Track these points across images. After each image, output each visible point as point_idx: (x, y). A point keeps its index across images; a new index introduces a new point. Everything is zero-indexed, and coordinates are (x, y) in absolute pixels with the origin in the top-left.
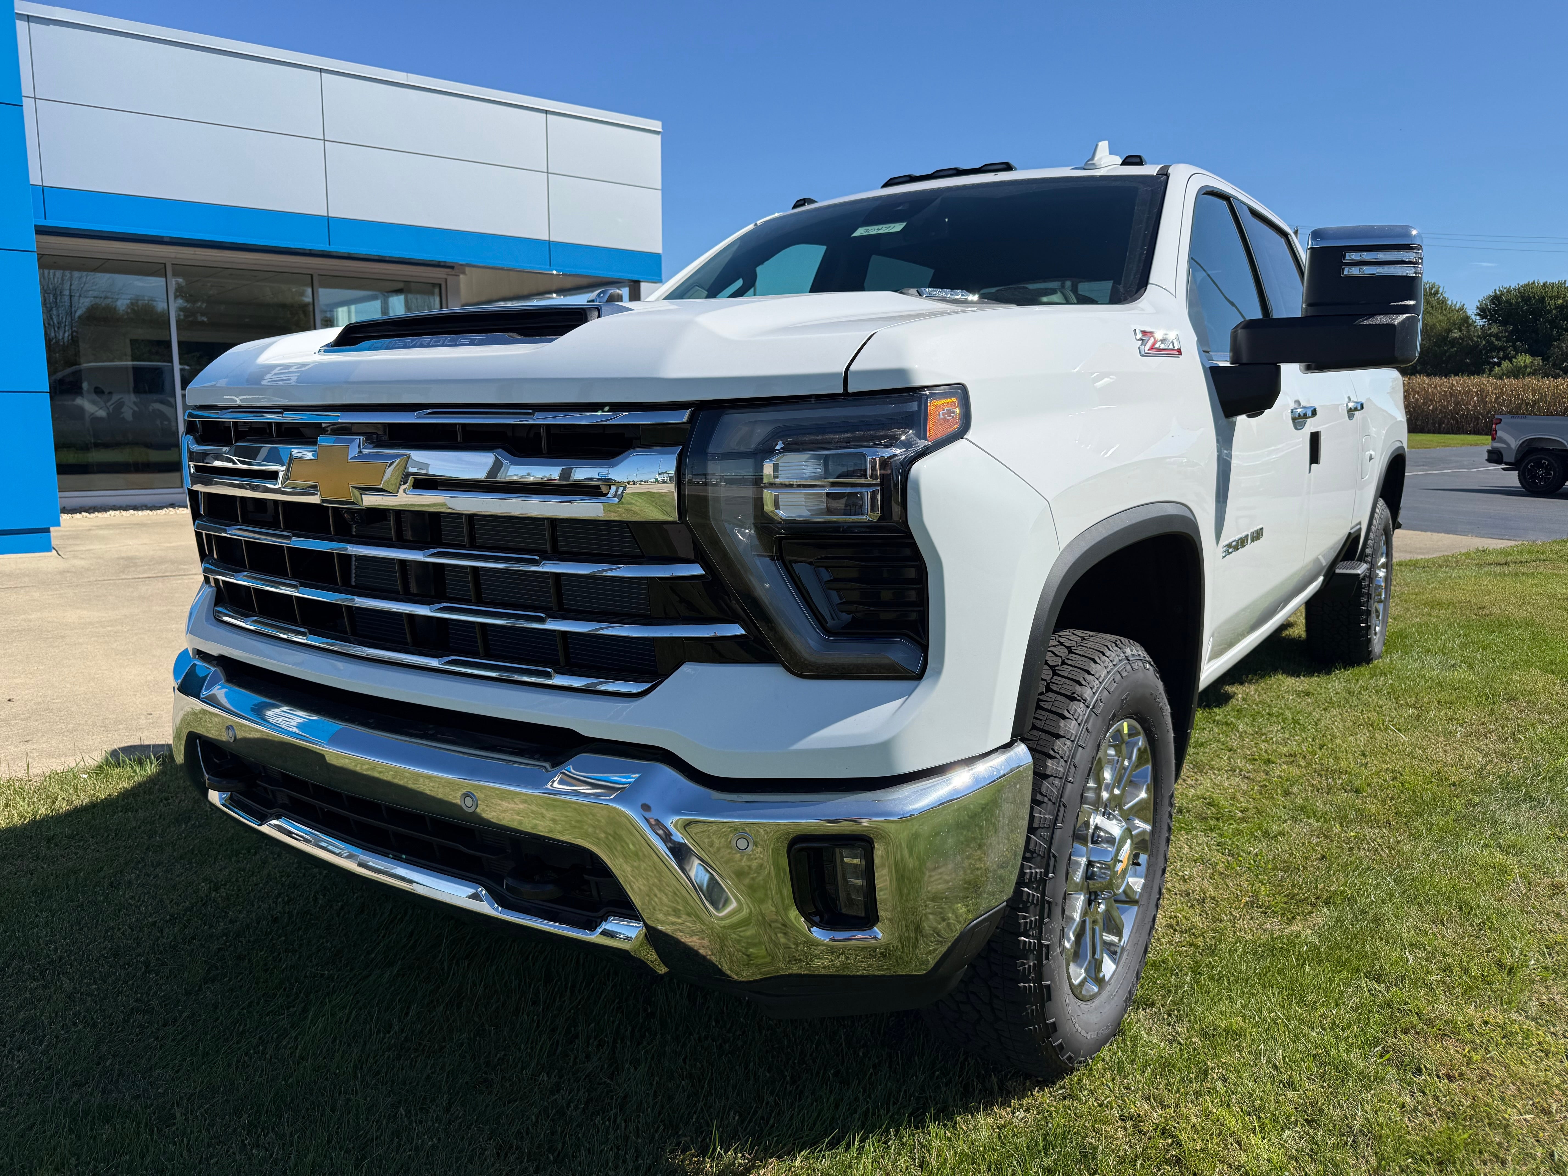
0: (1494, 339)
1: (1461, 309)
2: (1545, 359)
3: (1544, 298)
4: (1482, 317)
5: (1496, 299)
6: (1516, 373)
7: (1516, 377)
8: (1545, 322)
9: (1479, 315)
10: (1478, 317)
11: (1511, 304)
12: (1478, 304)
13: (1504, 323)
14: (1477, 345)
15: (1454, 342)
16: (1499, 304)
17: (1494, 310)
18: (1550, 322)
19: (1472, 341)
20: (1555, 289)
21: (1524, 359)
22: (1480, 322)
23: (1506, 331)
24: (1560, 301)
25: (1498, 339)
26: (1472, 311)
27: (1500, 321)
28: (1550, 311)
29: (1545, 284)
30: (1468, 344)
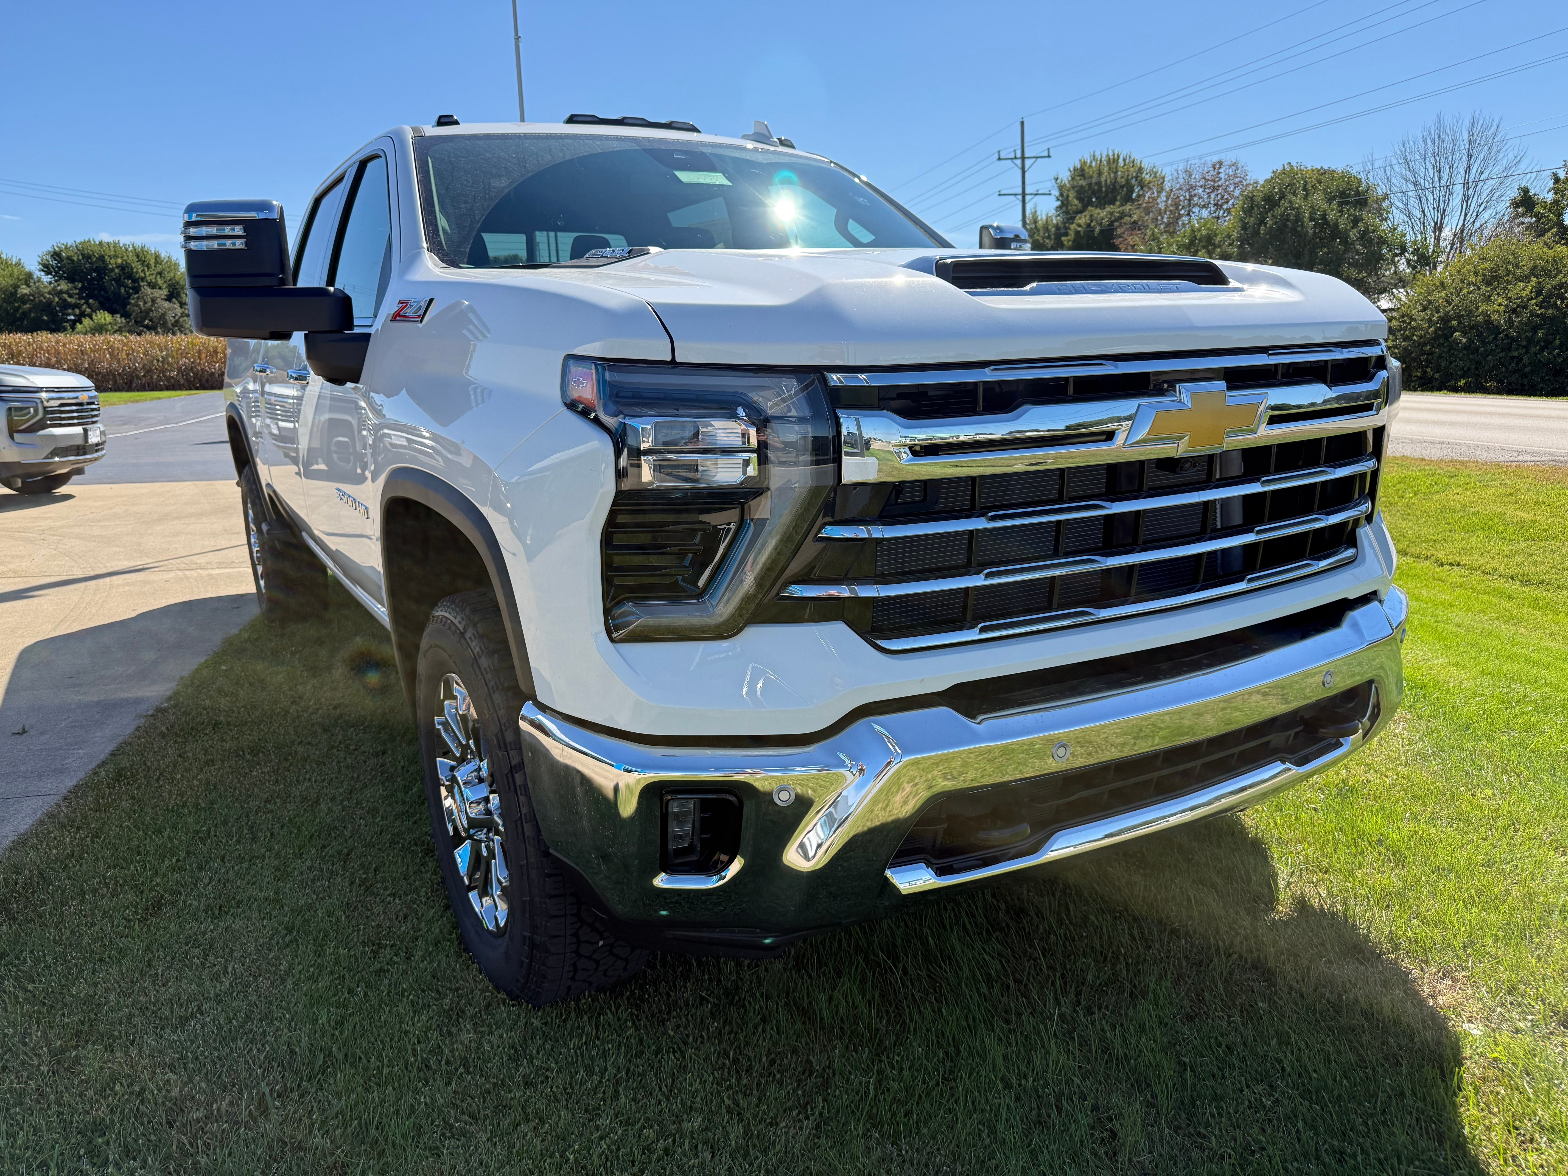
0: (66, 296)
1: (18, 264)
2: (125, 315)
3: (103, 257)
4: (48, 273)
5: (56, 255)
6: (100, 329)
7: (100, 333)
8: (111, 281)
9: (43, 270)
10: (43, 273)
11: (73, 261)
12: (39, 260)
13: (71, 279)
14: (49, 303)
15: (24, 299)
16: (62, 261)
17: (57, 267)
18: (114, 280)
19: (45, 298)
20: (112, 248)
21: (104, 317)
22: (46, 279)
23: (76, 289)
24: (119, 261)
25: (70, 296)
26: (32, 265)
27: (66, 278)
28: (112, 270)
29: (101, 243)
30: (41, 301)
